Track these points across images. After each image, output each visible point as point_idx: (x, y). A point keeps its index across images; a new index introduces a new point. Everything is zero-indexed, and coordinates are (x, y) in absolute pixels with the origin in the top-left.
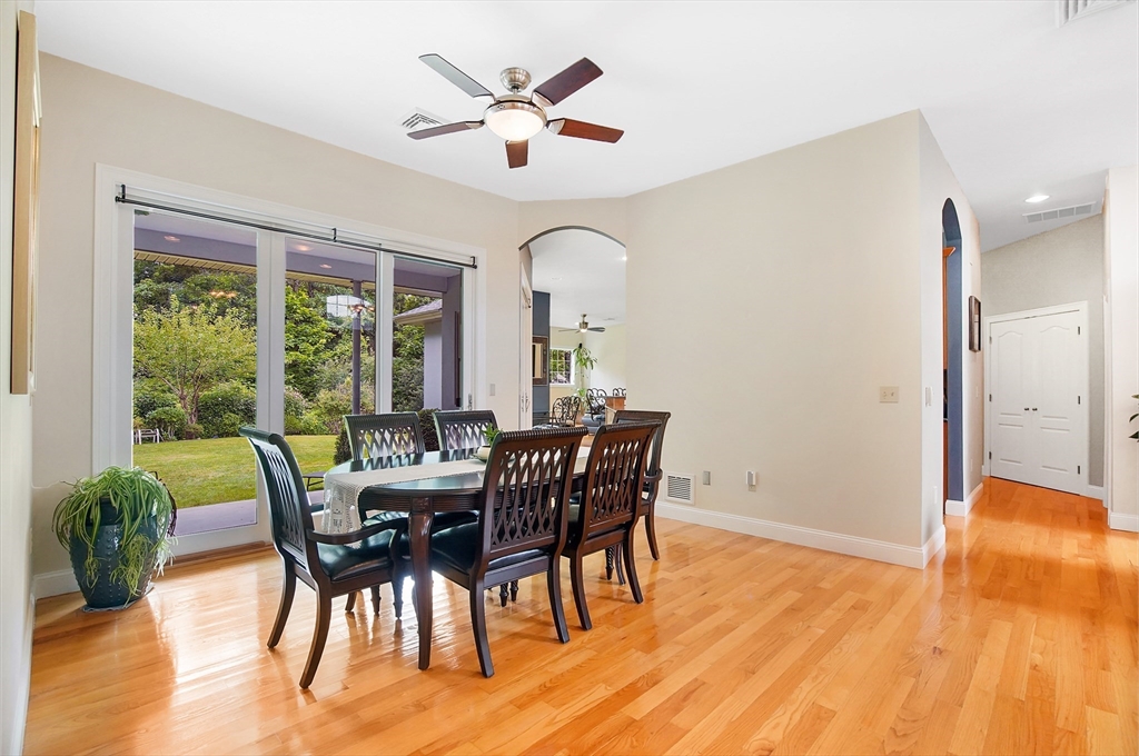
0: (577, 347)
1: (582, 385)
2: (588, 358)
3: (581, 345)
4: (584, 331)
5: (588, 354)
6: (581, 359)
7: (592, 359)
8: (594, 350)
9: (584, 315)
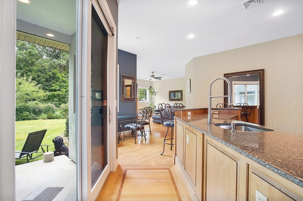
0: (150, 87)
1: (152, 102)
2: (154, 92)
3: (151, 87)
4: (153, 79)
5: (154, 90)
6: (151, 92)
7: (155, 92)
8: (156, 88)
9: (153, 72)
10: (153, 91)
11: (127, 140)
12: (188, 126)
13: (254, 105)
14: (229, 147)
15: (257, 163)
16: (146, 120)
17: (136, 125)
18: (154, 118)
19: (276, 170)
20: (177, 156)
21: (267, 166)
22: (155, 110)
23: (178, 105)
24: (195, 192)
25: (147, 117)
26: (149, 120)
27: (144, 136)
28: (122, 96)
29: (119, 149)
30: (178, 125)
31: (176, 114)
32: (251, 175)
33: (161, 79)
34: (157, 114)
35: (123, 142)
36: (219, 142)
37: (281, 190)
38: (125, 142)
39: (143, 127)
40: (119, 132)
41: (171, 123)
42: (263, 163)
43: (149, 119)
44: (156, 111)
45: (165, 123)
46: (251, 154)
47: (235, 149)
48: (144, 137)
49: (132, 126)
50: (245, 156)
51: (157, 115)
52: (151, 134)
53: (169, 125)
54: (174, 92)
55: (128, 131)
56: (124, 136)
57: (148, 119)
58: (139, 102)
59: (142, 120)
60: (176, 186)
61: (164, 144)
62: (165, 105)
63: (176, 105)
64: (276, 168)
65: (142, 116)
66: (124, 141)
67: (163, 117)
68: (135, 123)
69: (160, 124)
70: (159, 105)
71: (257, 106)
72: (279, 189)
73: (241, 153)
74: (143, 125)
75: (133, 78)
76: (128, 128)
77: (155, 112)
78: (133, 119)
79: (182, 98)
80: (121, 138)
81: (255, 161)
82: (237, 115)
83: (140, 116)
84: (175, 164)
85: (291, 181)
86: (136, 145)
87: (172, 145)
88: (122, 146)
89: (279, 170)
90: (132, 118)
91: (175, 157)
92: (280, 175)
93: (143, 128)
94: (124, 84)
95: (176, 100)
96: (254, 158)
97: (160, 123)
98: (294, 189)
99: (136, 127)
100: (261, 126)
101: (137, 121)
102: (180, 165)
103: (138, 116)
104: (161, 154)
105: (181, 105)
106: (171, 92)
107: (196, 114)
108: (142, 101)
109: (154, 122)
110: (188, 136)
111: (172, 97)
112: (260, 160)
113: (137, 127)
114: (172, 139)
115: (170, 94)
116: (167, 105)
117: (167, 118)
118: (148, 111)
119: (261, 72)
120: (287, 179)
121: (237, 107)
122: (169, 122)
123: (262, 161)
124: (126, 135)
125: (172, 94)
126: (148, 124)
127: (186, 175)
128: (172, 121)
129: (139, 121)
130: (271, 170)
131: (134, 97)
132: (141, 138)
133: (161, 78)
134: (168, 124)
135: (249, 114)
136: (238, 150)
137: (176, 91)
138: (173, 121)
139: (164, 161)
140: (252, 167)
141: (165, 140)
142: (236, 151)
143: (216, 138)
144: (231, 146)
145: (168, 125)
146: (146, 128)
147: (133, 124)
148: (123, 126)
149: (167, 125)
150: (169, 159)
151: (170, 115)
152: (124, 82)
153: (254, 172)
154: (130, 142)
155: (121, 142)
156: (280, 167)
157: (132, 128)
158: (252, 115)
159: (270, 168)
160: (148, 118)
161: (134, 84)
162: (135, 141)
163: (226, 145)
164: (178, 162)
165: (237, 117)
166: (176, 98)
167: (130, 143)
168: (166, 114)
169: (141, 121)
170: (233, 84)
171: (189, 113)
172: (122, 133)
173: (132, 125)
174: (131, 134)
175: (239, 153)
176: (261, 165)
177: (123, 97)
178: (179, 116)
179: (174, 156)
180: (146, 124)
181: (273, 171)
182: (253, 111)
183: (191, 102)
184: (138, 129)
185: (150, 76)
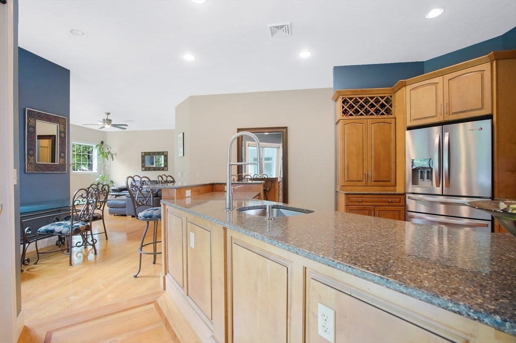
0: (100, 143)
1: (104, 172)
2: (109, 152)
3: (102, 142)
4: (108, 127)
5: (109, 149)
6: (103, 153)
7: (112, 153)
8: (114, 146)
9: (108, 114)
10: (107, 151)
11: (48, 261)
12: (191, 217)
13: (272, 177)
14: (277, 245)
15: (323, 263)
16: (96, 211)
17: (72, 224)
18: (111, 206)
19: (350, 269)
20: (168, 274)
21: (338, 267)
22: (113, 188)
23: (165, 179)
24: (212, 332)
25: (98, 204)
26: (103, 211)
27: (90, 245)
28: (29, 159)
29: (26, 287)
30: (169, 215)
31: (164, 194)
32: (311, 283)
33: (125, 129)
34: (117, 196)
35: (33, 268)
36: (258, 239)
37: (352, 295)
38: (38, 267)
39: (88, 226)
40: (22, 246)
41: (155, 213)
42: (332, 262)
43: (102, 208)
44: (114, 190)
45: (141, 214)
46: (312, 252)
47: (287, 248)
48: (90, 247)
49: (61, 227)
50: (304, 256)
51: (118, 198)
52: (107, 239)
53: (150, 217)
54: (152, 154)
55: (46, 239)
56: (38, 253)
57: (99, 209)
58: (72, 172)
59: (84, 211)
60: (173, 331)
61: (141, 254)
62: (139, 179)
63: (160, 179)
64: (350, 267)
65: (85, 203)
66: (35, 264)
67: (137, 202)
68: (66, 219)
69: (126, 215)
70: (128, 178)
71: (277, 178)
72: (350, 294)
73: (297, 253)
74: (87, 221)
75: (62, 120)
76: (50, 233)
77: (114, 194)
78: (62, 212)
79: (166, 166)
80: (28, 260)
81: (319, 262)
82: (259, 193)
83: (82, 203)
84: (165, 289)
85: (369, 280)
86: (71, 269)
87: (155, 254)
88: (30, 277)
89: (353, 268)
90: (60, 209)
91: (164, 277)
92: (356, 276)
93: (89, 228)
94: (35, 132)
95: (155, 169)
96: (318, 258)
97: (124, 214)
98: (369, 289)
99: (72, 228)
100: (285, 205)
101: (74, 214)
102: (177, 289)
103: (78, 205)
104: (136, 277)
105: (169, 179)
106: (144, 155)
107: (199, 192)
108: (79, 171)
109: (111, 213)
110: (192, 235)
111: (148, 165)
112: (327, 259)
113: (74, 229)
114: (155, 243)
115: (143, 157)
116: (143, 179)
117: (143, 205)
118: (99, 192)
119: (284, 130)
120: (365, 279)
121: (254, 179)
122: (149, 212)
123: (330, 260)
124: (41, 249)
125: (147, 158)
126: (100, 219)
127: (190, 305)
128: (154, 208)
129: (79, 213)
130: (343, 271)
131: (65, 161)
132: (84, 250)
133: (127, 126)
134: (147, 215)
135: (268, 189)
136: (292, 248)
137: (154, 153)
138: (157, 209)
139: (142, 288)
140: (310, 271)
141: (142, 246)
142: (289, 250)
143: (252, 234)
144: (280, 244)
145: (148, 218)
146: (97, 227)
147: (63, 222)
148: (34, 229)
149: (145, 217)
150: (151, 282)
151: (150, 197)
152: (34, 128)
153: (314, 278)
154: (55, 264)
155: (28, 267)
156: (353, 263)
157: (60, 232)
158: (272, 190)
159: (342, 269)
160: (98, 207)
161: (63, 135)
162: (69, 258)
163: (271, 244)
164: (173, 283)
165: (259, 195)
166: (154, 166)
167: (56, 267)
168: (142, 196)
169: (84, 214)
170: (247, 145)
171: (188, 193)
172: (31, 248)
173: (60, 225)
174: (57, 245)
175: (294, 252)
176: (329, 265)
177: (32, 161)
178: (171, 199)
179: (162, 274)
180: (95, 218)
181: (346, 272)
182: (273, 185)
183: (185, 173)
184: (77, 231)
185: (102, 121)
